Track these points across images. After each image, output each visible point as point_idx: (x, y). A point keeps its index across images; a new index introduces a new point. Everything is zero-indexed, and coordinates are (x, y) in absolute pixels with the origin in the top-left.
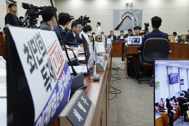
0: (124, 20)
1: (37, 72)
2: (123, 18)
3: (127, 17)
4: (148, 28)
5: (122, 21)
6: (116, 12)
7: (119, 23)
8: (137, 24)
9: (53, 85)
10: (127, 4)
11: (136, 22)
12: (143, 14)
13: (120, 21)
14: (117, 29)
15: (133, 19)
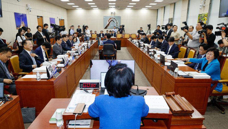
0: (110, 22)
1: (50, 71)
2: (110, 21)
3: (112, 21)
4: (124, 28)
5: (109, 23)
6: (105, 18)
7: (107, 24)
9: (53, 72)
10: (112, 13)
11: (117, 24)
12: (122, 19)
13: (108, 23)
14: (106, 28)
15: (115, 22)
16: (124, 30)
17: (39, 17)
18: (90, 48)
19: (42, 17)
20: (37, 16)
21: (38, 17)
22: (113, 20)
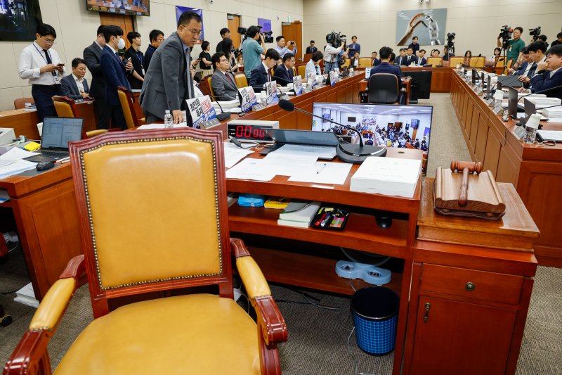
0: (414, 27)
2: (413, 24)
4: (453, 41)
5: (412, 30)
7: (406, 33)
8: (438, 35)
10: (422, 1)
13: (408, 29)
14: (402, 43)
15: (430, 27)
16: (453, 48)
17: (232, 17)
18: (336, 85)
19: (239, 16)
20: (228, 14)
21: (230, 17)
22: (423, 22)
